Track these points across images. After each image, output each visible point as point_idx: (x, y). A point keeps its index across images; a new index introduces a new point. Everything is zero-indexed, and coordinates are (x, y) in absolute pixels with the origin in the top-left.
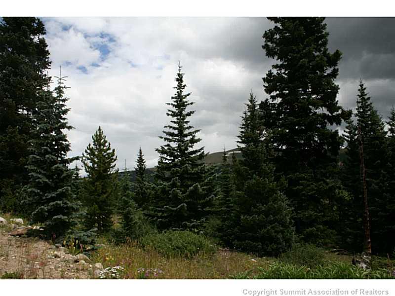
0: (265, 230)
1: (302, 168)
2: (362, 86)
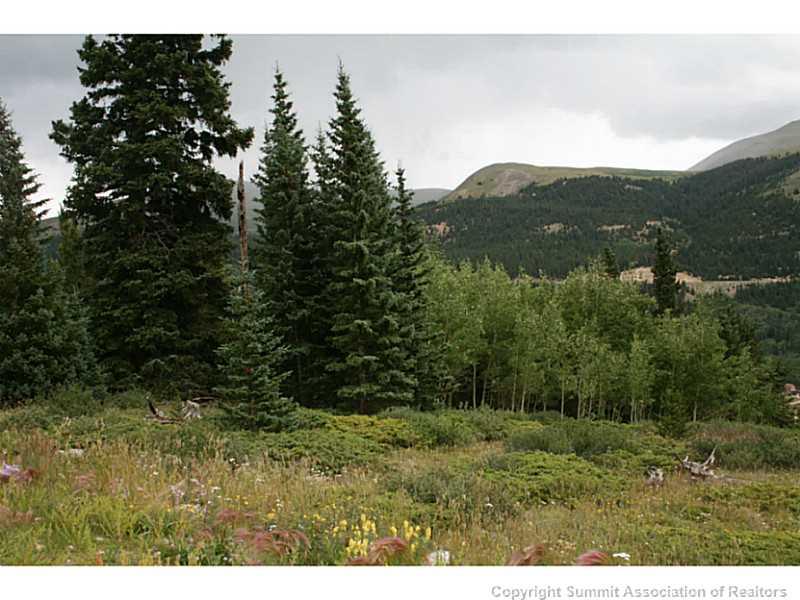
1: (148, 243)
2: (279, 78)
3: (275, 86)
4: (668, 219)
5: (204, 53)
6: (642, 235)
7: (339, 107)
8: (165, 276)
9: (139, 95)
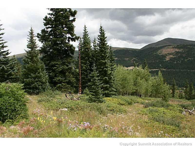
0: (34, 85)
1: (58, 60)
2: (85, 26)
3: (84, 28)
4: (137, 58)
5: (70, 20)
6: (132, 61)
7: (100, 32)
8: (61, 66)
9: (57, 28)
